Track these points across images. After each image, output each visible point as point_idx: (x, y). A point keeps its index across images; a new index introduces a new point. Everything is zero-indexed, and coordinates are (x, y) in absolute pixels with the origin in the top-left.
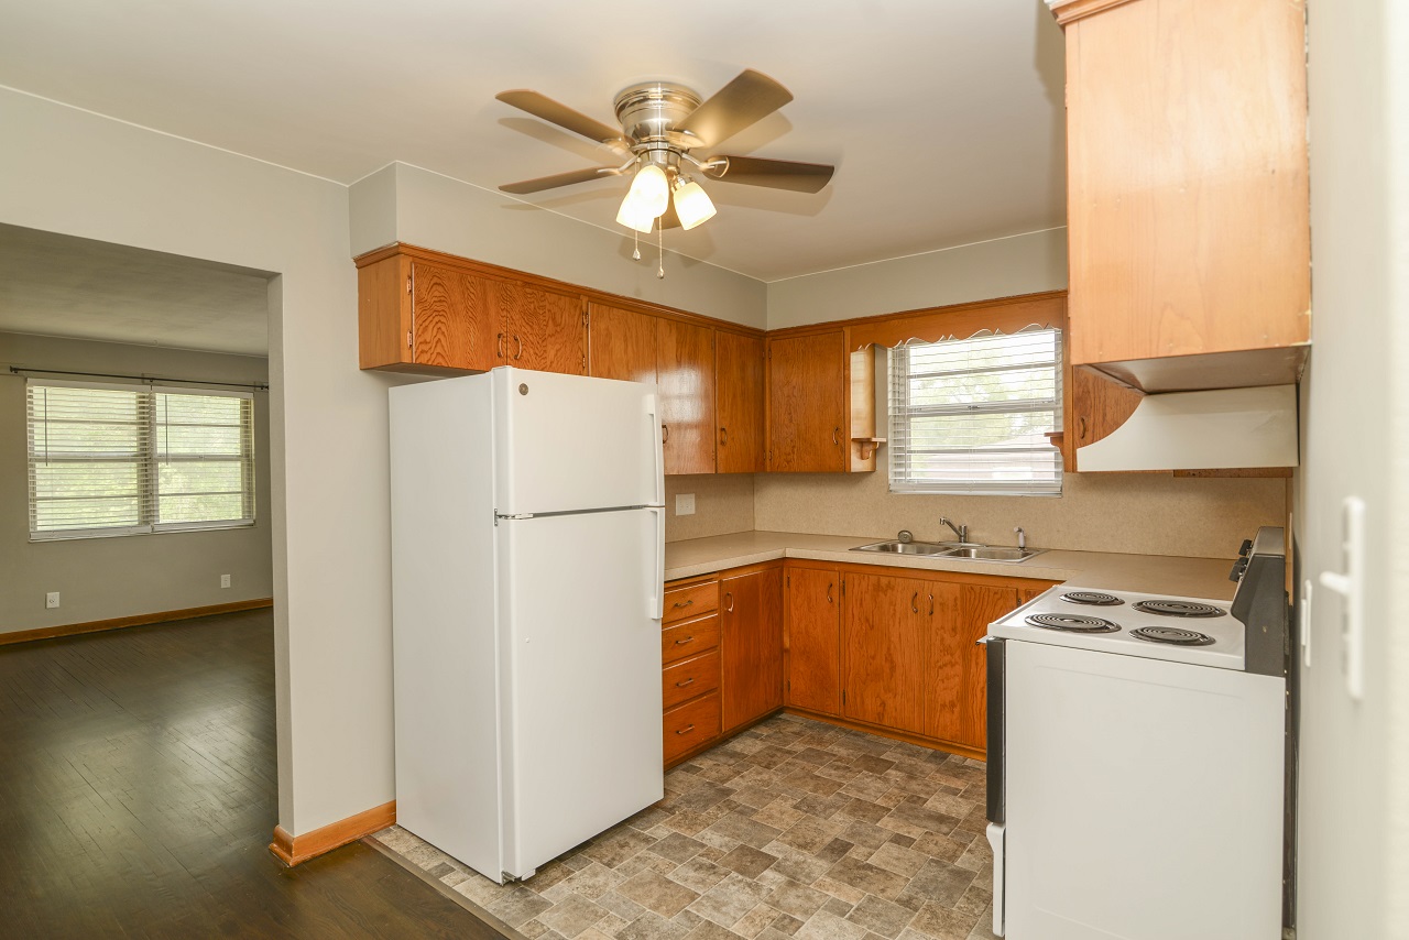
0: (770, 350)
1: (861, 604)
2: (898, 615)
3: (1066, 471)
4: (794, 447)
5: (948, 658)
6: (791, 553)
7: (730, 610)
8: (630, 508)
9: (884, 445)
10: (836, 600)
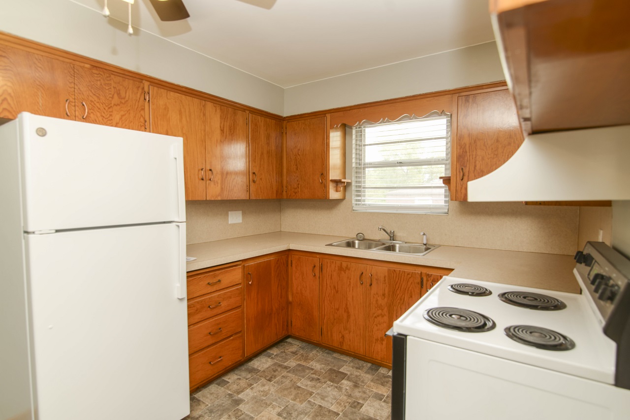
0: (286, 128)
1: (331, 278)
2: (352, 285)
3: (452, 200)
4: (299, 184)
5: (380, 312)
6: (293, 246)
7: (250, 283)
8: (164, 223)
9: (349, 184)
10: (317, 275)
